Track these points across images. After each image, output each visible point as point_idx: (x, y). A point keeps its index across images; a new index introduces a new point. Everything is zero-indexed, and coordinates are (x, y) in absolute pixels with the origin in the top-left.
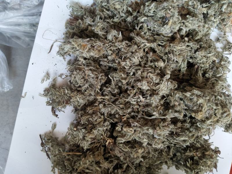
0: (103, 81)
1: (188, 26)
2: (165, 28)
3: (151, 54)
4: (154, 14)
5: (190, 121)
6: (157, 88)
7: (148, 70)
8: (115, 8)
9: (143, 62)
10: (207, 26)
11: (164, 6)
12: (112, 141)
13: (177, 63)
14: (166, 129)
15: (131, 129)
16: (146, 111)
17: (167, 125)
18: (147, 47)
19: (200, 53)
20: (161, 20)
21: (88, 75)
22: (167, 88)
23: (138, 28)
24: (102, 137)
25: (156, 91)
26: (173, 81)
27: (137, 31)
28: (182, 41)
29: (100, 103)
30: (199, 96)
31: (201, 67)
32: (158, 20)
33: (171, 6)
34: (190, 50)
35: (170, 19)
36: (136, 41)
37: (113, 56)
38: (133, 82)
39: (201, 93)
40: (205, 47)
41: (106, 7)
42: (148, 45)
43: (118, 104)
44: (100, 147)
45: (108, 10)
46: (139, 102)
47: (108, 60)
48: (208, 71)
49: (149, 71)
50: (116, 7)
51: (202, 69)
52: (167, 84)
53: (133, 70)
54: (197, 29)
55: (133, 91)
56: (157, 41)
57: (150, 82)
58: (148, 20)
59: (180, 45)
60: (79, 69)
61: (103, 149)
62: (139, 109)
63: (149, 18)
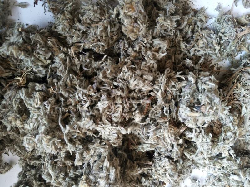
0: (96, 50)
1: (198, 139)
2: (186, 109)
3: (149, 102)
4: (202, 91)
5: (77, 174)
6: (105, 122)
7: (126, 103)
8: (198, 39)
9: (134, 95)
10: (207, 162)
11: (214, 99)
12: (23, 84)
13: (147, 138)
14: (52, 148)
15: (39, 103)
16: (71, 116)
17: (59, 148)
18: (156, 94)
19: (168, 163)
20: (196, 101)
21: (97, 26)
22: (108, 135)
23: (178, 75)
24: (25, 69)
25: (101, 121)
26: (121, 140)
27: (174, 76)
28: (177, 137)
29: (66, 54)
30: (109, 179)
31: (151, 170)
32: (195, 98)
33: (217, 109)
34: (168, 150)
35: (199, 112)
36: (160, 77)
37: (133, 54)
38: (105, 89)
39: (113, 180)
40: (177, 168)
41: (196, 28)
42: (159, 94)
43: (70, 76)
44: (11, 71)
45: (193, 32)
46: (81, 104)
47: (127, 49)
48: (149, 179)
49: (125, 105)
50: (199, 41)
51: (149, 171)
52: (114, 134)
53: (120, 85)
54: (198, 151)
55: (93, 92)
56: (167, 105)
57: (110, 110)
58: (191, 85)
59: (170, 136)
60: (103, 13)
61: (9, 74)
62: (70, 107)
63: (194, 85)
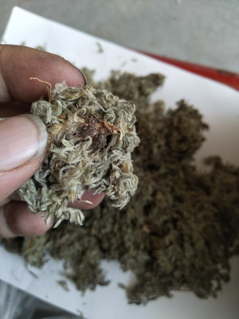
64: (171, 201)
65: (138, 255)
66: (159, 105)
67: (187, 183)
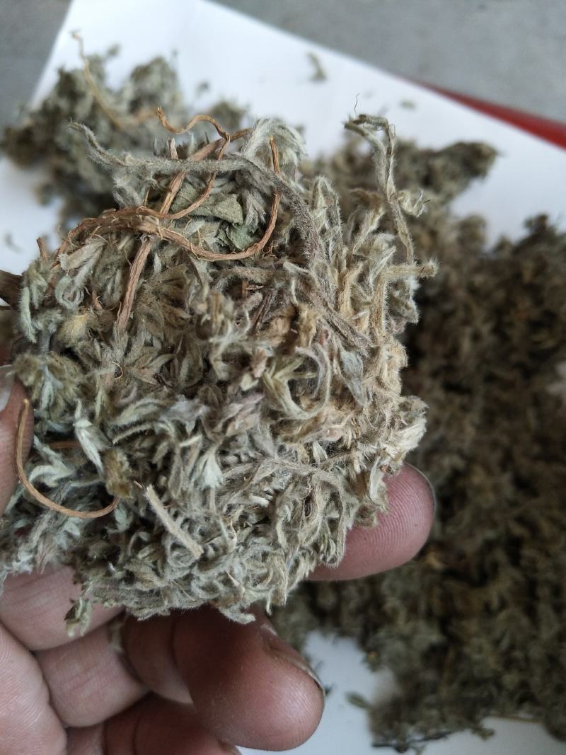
64: (508, 491)
65: (415, 631)
66: (471, 229)
67: (542, 439)
